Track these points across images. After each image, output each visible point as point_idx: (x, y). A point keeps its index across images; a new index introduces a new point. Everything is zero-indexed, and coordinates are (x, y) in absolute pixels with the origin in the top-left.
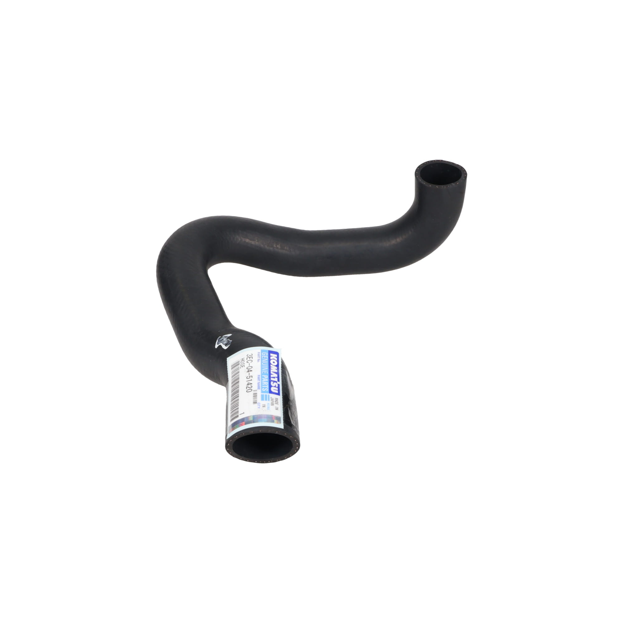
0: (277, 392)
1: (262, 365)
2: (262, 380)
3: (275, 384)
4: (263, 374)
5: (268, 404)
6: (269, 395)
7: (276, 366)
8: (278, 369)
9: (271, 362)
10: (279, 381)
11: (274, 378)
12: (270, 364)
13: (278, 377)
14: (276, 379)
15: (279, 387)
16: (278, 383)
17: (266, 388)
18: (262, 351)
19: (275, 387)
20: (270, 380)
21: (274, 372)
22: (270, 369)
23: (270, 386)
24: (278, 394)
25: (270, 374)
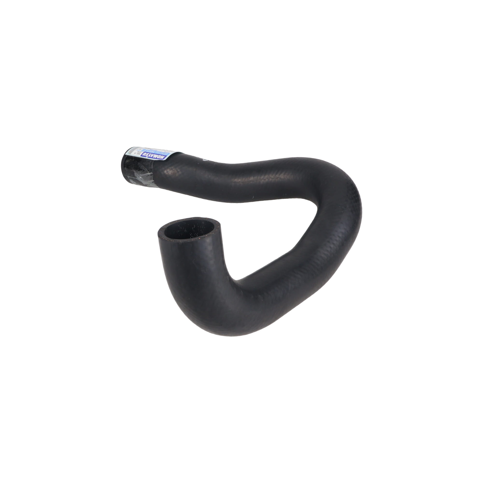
1: (159, 151)
6: (143, 151)
9: (160, 156)
13: (150, 157)
19: (146, 155)
20: (150, 153)
21: (154, 156)
22: (156, 154)
23: (147, 153)
24: (141, 155)
25: (153, 154)
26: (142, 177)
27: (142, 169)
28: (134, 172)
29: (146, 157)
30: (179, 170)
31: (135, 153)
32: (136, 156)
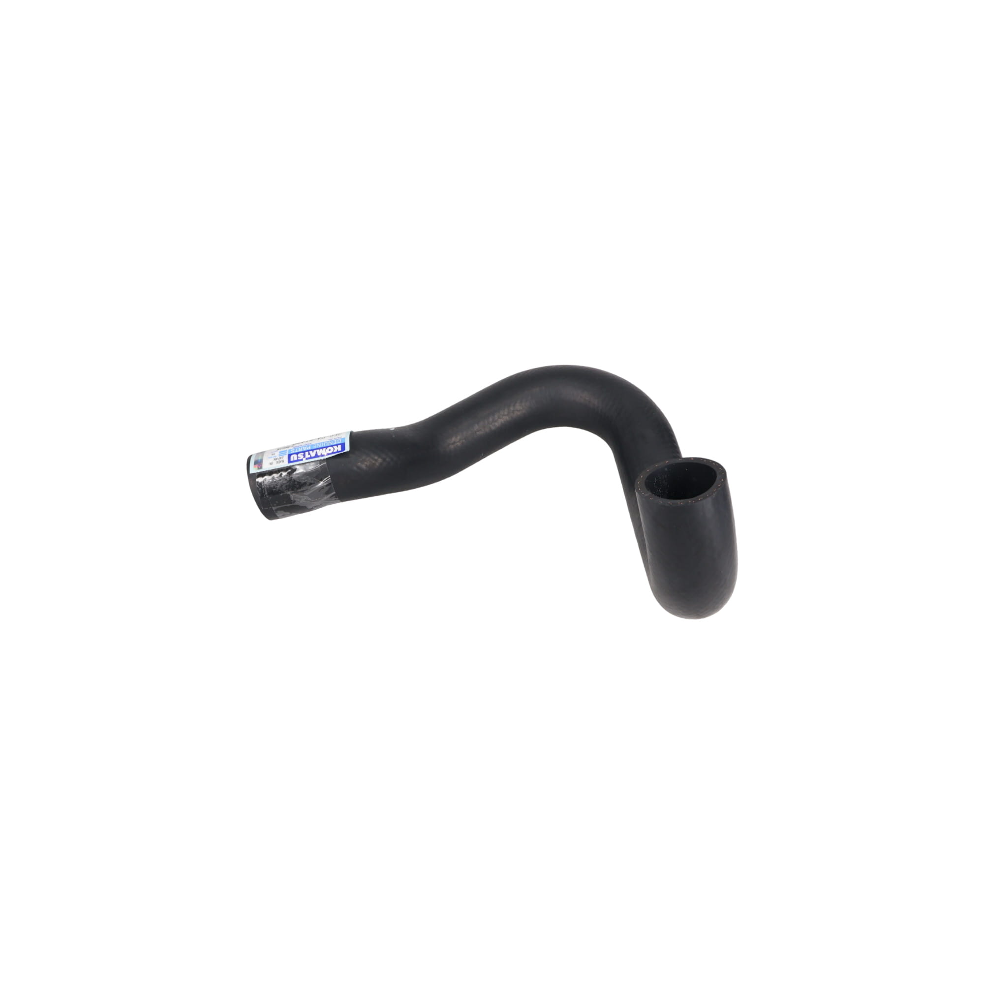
0: (292, 460)
1: (323, 442)
2: (304, 447)
3: (301, 457)
6: (285, 454)
7: (326, 453)
9: (329, 448)
10: (307, 459)
11: (309, 454)
13: (311, 458)
14: (308, 456)
15: (298, 460)
16: (304, 459)
17: (294, 450)
19: (298, 457)
20: (304, 452)
21: (316, 452)
22: (319, 449)
23: (297, 454)
24: (290, 461)
25: (313, 450)
26: (309, 496)
27: (305, 483)
28: (289, 495)
29: (302, 460)
30: (376, 458)
31: (271, 464)
32: (277, 468)
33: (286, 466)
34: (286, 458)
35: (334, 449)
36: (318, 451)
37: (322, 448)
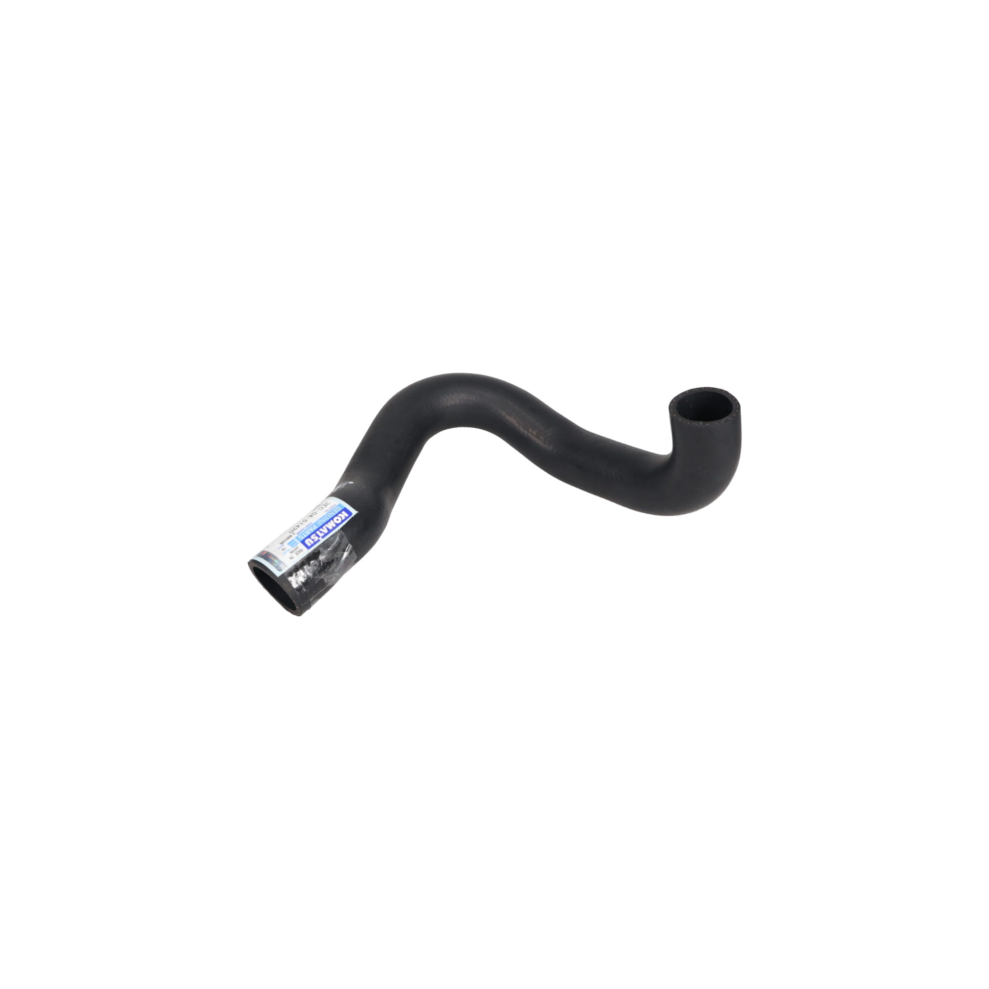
0: (309, 545)
1: (324, 516)
2: (309, 528)
3: (317, 538)
4: (315, 524)
5: (289, 550)
6: (298, 543)
7: (336, 524)
8: (334, 528)
9: (335, 519)
10: (323, 537)
11: (321, 532)
12: (332, 519)
13: (326, 535)
14: (322, 535)
15: (315, 543)
16: (320, 539)
17: (304, 536)
18: (340, 505)
19: (313, 540)
20: (314, 532)
21: (327, 528)
22: (327, 523)
23: (309, 537)
24: (308, 548)
25: (321, 527)
26: (338, 571)
31: (291, 558)
32: (300, 559)
33: (307, 553)
34: (301, 546)
35: (341, 517)
36: (326, 525)
37: (329, 521)
